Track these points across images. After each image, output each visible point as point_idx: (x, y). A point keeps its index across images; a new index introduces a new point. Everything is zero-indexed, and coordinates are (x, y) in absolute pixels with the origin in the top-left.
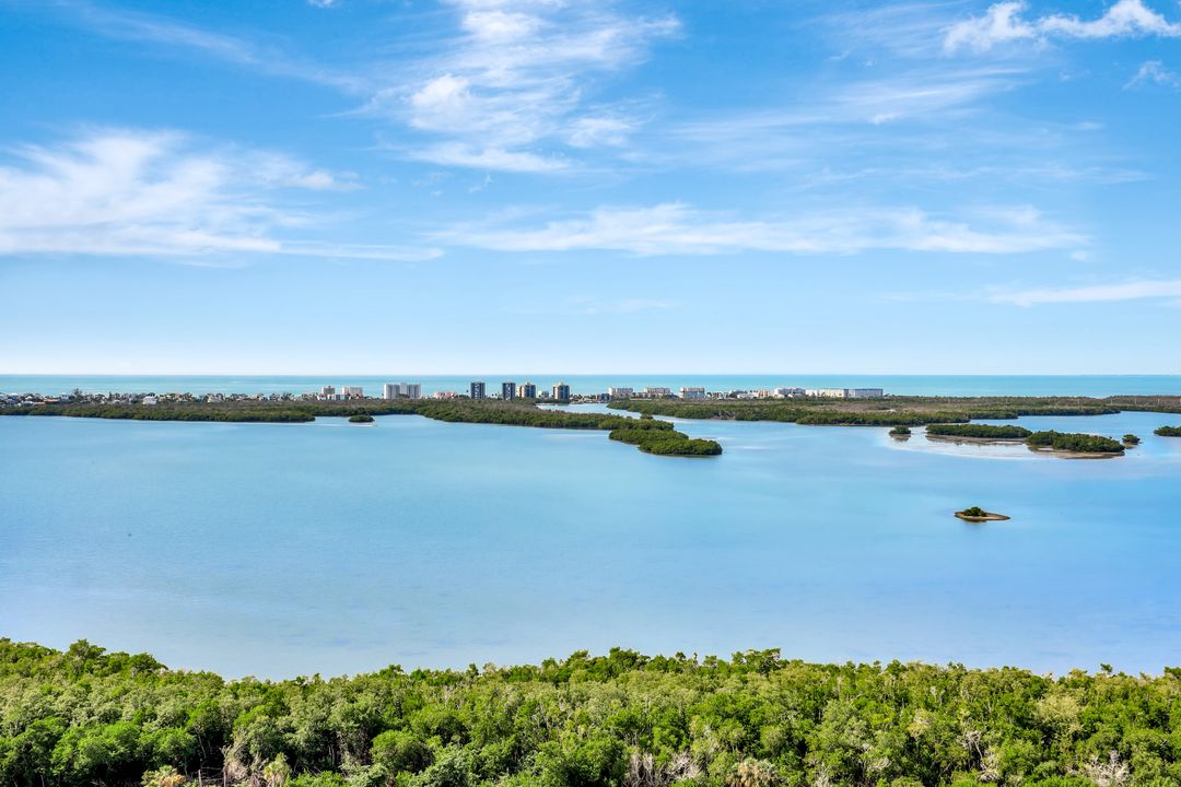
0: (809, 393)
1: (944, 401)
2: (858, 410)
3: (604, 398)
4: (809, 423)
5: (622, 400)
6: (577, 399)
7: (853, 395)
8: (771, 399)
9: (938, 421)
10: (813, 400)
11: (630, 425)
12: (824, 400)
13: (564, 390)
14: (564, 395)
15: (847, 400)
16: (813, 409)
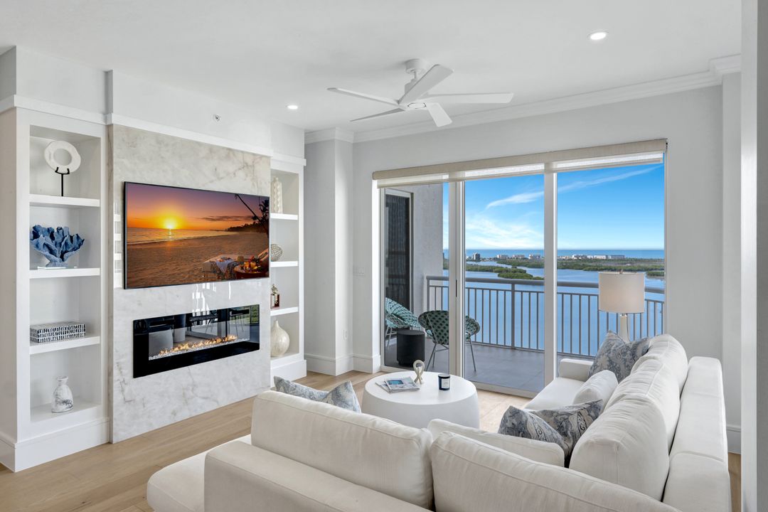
0: (589, 257)
1: (655, 261)
2: (612, 265)
3: (495, 259)
4: (589, 270)
5: (503, 260)
6: (483, 260)
7: (610, 258)
8: (571, 259)
9: (652, 269)
10: (591, 260)
11: (507, 271)
12: (596, 260)
13: (478, 256)
14: (478, 258)
15: (607, 260)
16: (591, 264)
